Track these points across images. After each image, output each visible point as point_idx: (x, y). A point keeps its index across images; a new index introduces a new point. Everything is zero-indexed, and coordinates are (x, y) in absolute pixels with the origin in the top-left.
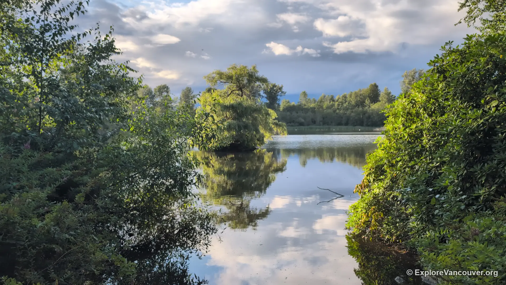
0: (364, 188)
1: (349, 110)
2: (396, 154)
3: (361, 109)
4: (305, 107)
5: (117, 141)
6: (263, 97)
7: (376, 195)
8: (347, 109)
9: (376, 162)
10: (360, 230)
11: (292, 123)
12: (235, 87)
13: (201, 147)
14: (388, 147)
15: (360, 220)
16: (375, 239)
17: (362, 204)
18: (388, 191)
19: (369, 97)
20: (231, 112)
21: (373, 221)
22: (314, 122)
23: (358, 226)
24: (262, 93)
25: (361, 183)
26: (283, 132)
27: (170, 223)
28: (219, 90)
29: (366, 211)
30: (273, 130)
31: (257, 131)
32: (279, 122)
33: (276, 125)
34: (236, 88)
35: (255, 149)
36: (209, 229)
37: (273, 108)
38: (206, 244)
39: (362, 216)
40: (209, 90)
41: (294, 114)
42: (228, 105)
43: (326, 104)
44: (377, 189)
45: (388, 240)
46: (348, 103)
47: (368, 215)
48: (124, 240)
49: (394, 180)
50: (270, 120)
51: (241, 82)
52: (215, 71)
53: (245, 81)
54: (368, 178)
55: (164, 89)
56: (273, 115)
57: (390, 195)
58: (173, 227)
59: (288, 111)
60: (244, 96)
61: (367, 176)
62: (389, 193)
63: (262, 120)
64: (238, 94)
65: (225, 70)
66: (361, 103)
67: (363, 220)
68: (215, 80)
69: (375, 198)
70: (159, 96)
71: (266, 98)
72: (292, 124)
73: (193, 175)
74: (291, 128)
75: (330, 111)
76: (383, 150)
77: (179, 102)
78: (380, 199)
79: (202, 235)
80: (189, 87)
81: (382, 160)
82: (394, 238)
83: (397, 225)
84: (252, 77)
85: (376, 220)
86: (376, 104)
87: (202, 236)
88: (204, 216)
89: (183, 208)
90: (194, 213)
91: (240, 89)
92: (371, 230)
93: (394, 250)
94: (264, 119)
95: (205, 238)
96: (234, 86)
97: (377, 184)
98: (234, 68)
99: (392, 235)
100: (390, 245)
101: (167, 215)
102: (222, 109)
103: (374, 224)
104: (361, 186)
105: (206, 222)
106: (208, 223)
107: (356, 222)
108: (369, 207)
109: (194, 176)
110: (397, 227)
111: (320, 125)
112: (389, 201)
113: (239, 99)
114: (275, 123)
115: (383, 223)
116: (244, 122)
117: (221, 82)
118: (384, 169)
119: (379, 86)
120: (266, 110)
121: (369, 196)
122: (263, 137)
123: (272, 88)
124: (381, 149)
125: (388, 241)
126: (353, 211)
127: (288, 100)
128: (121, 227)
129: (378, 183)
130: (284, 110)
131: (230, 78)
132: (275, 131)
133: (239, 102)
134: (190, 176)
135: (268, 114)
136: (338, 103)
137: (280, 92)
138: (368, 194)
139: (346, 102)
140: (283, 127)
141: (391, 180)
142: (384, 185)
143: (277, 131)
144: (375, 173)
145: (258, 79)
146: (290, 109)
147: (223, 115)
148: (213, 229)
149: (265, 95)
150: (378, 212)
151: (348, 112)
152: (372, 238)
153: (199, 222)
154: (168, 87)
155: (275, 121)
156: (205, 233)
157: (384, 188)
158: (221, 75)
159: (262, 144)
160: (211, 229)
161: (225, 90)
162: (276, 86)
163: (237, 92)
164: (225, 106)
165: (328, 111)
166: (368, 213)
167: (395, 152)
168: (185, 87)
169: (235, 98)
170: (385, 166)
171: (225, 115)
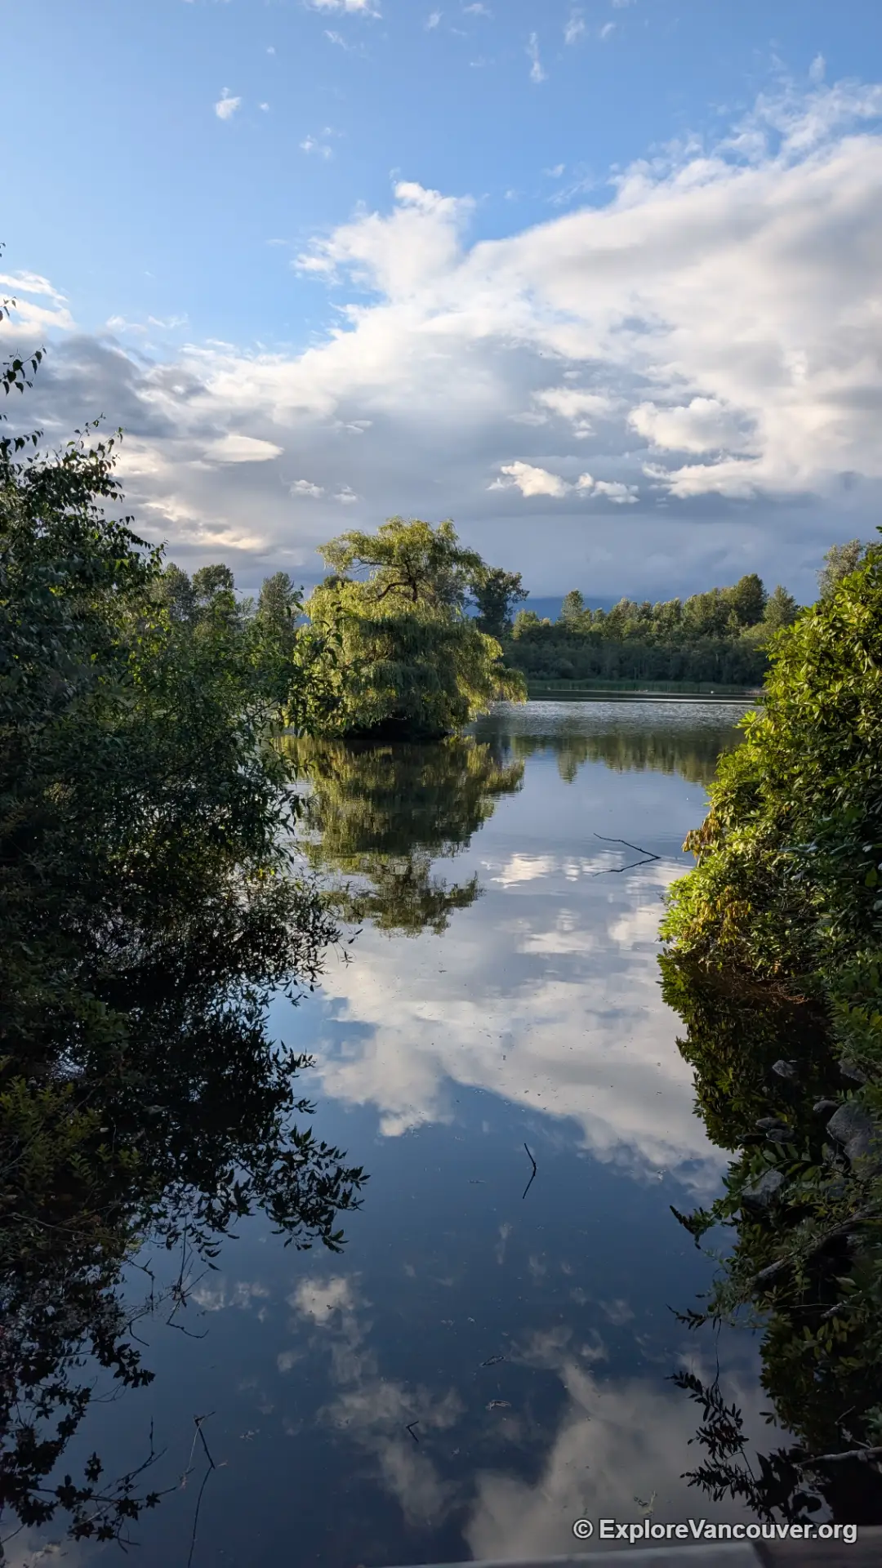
0: (709, 839)
1: (686, 641)
2: (789, 756)
3: (716, 638)
4: (576, 631)
5: (90, 709)
6: (469, 602)
7: (736, 858)
8: (681, 638)
9: (740, 775)
10: (693, 943)
11: (541, 671)
12: (398, 575)
13: (301, 727)
14: (772, 737)
15: (695, 920)
16: (730, 967)
17: (701, 879)
18: (768, 849)
19: (737, 608)
20: (387, 640)
21: (726, 922)
22: (597, 670)
23: (688, 934)
24: (467, 592)
25: (702, 827)
26: (517, 694)
27: (224, 916)
28: (356, 583)
29: (711, 898)
30: (493, 688)
31: (452, 690)
32: (507, 667)
33: (500, 674)
34: (401, 578)
35: (446, 734)
36: (318, 931)
37: (495, 633)
38: (311, 969)
39: (699, 909)
40: (332, 583)
41: (548, 647)
42: (378, 622)
43: (629, 623)
44: (740, 842)
45: (763, 969)
46: (685, 624)
47: (714, 907)
48: (106, 955)
49: (783, 824)
50: (486, 663)
51: (413, 562)
52: (346, 534)
53: (424, 562)
54: (719, 814)
55: (217, 576)
56: (492, 651)
57: (771, 859)
58: (229, 925)
59: (532, 640)
60: (420, 600)
61: (717, 809)
62: (771, 853)
63: (464, 663)
64: (406, 595)
65: (373, 532)
66: (716, 624)
67: (701, 920)
68: (347, 556)
69: (735, 865)
70: (206, 593)
71: (478, 605)
72: (542, 673)
73: (280, 798)
74: (538, 685)
75: (637, 641)
76: (757, 745)
77: (257, 612)
78: (748, 868)
79: (299, 946)
80: (284, 572)
81: (755, 770)
82: (777, 964)
83: (787, 933)
84: (441, 551)
85: (733, 920)
86: (754, 628)
87: (301, 949)
88: (306, 899)
89: (255, 880)
90: (284, 890)
91: (411, 581)
92: (720, 945)
93: (776, 996)
94: (469, 658)
95: (310, 956)
96: (394, 574)
97: (739, 832)
98: (396, 526)
99: (771, 957)
100: (766, 983)
101: (213, 896)
102: (364, 631)
103: (729, 931)
104: (701, 834)
105: (312, 914)
106: (317, 918)
107: (685, 925)
108: (717, 887)
109: (284, 800)
110: (786, 939)
111: (611, 677)
112: (770, 874)
113: (407, 608)
114: (496, 670)
115: (752, 927)
116: (418, 667)
117: (363, 562)
118: (759, 793)
119: (764, 582)
120: (475, 636)
121: (718, 861)
122: (466, 704)
123: (494, 580)
124: (754, 742)
125: (760, 972)
126: (678, 896)
127: (531, 613)
128: (98, 924)
129: (743, 828)
130: (522, 637)
131: (384, 552)
132: (498, 690)
133: (406, 614)
134: (272, 800)
135: (479, 647)
136: (658, 622)
137: (514, 592)
138: (716, 855)
139: (678, 622)
140: (516, 682)
141: (775, 821)
142: (757, 834)
143: (502, 690)
144: (736, 802)
145: (457, 557)
146: (537, 635)
147: (365, 646)
148: (329, 933)
149: (474, 598)
150: (739, 900)
151: (684, 647)
152: (724, 964)
153: (295, 915)
154: (228, 570)
155: (496, 666)
156: (308, 941)
157: (758, 842)
158: (361, 543)
159: (462, 723)
160: (323, 931)
161: (372, 584)
162: (504, 575)
163: (403, 588)
164: (372, 623)
165: (633, 643)
166: (715, 902)
167: (788, 751)
168: (272, 573)
169: (398, 605)
170: (762, 788)
171: (371, 648)
